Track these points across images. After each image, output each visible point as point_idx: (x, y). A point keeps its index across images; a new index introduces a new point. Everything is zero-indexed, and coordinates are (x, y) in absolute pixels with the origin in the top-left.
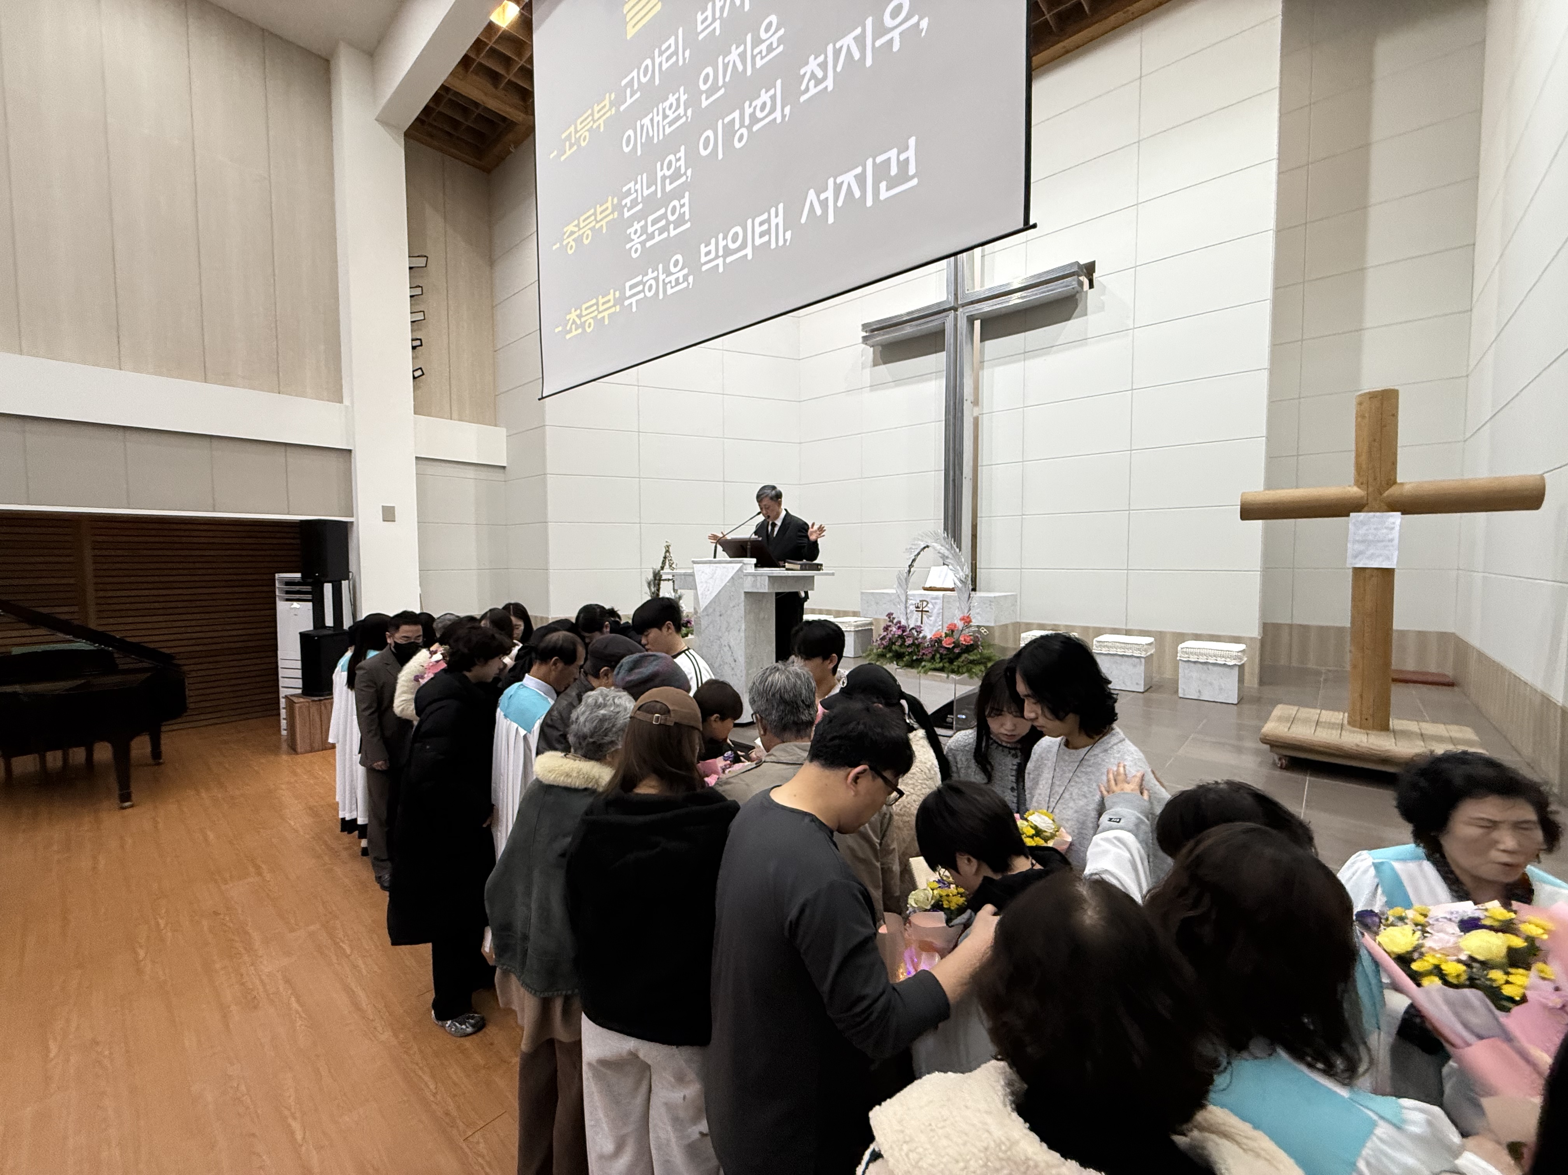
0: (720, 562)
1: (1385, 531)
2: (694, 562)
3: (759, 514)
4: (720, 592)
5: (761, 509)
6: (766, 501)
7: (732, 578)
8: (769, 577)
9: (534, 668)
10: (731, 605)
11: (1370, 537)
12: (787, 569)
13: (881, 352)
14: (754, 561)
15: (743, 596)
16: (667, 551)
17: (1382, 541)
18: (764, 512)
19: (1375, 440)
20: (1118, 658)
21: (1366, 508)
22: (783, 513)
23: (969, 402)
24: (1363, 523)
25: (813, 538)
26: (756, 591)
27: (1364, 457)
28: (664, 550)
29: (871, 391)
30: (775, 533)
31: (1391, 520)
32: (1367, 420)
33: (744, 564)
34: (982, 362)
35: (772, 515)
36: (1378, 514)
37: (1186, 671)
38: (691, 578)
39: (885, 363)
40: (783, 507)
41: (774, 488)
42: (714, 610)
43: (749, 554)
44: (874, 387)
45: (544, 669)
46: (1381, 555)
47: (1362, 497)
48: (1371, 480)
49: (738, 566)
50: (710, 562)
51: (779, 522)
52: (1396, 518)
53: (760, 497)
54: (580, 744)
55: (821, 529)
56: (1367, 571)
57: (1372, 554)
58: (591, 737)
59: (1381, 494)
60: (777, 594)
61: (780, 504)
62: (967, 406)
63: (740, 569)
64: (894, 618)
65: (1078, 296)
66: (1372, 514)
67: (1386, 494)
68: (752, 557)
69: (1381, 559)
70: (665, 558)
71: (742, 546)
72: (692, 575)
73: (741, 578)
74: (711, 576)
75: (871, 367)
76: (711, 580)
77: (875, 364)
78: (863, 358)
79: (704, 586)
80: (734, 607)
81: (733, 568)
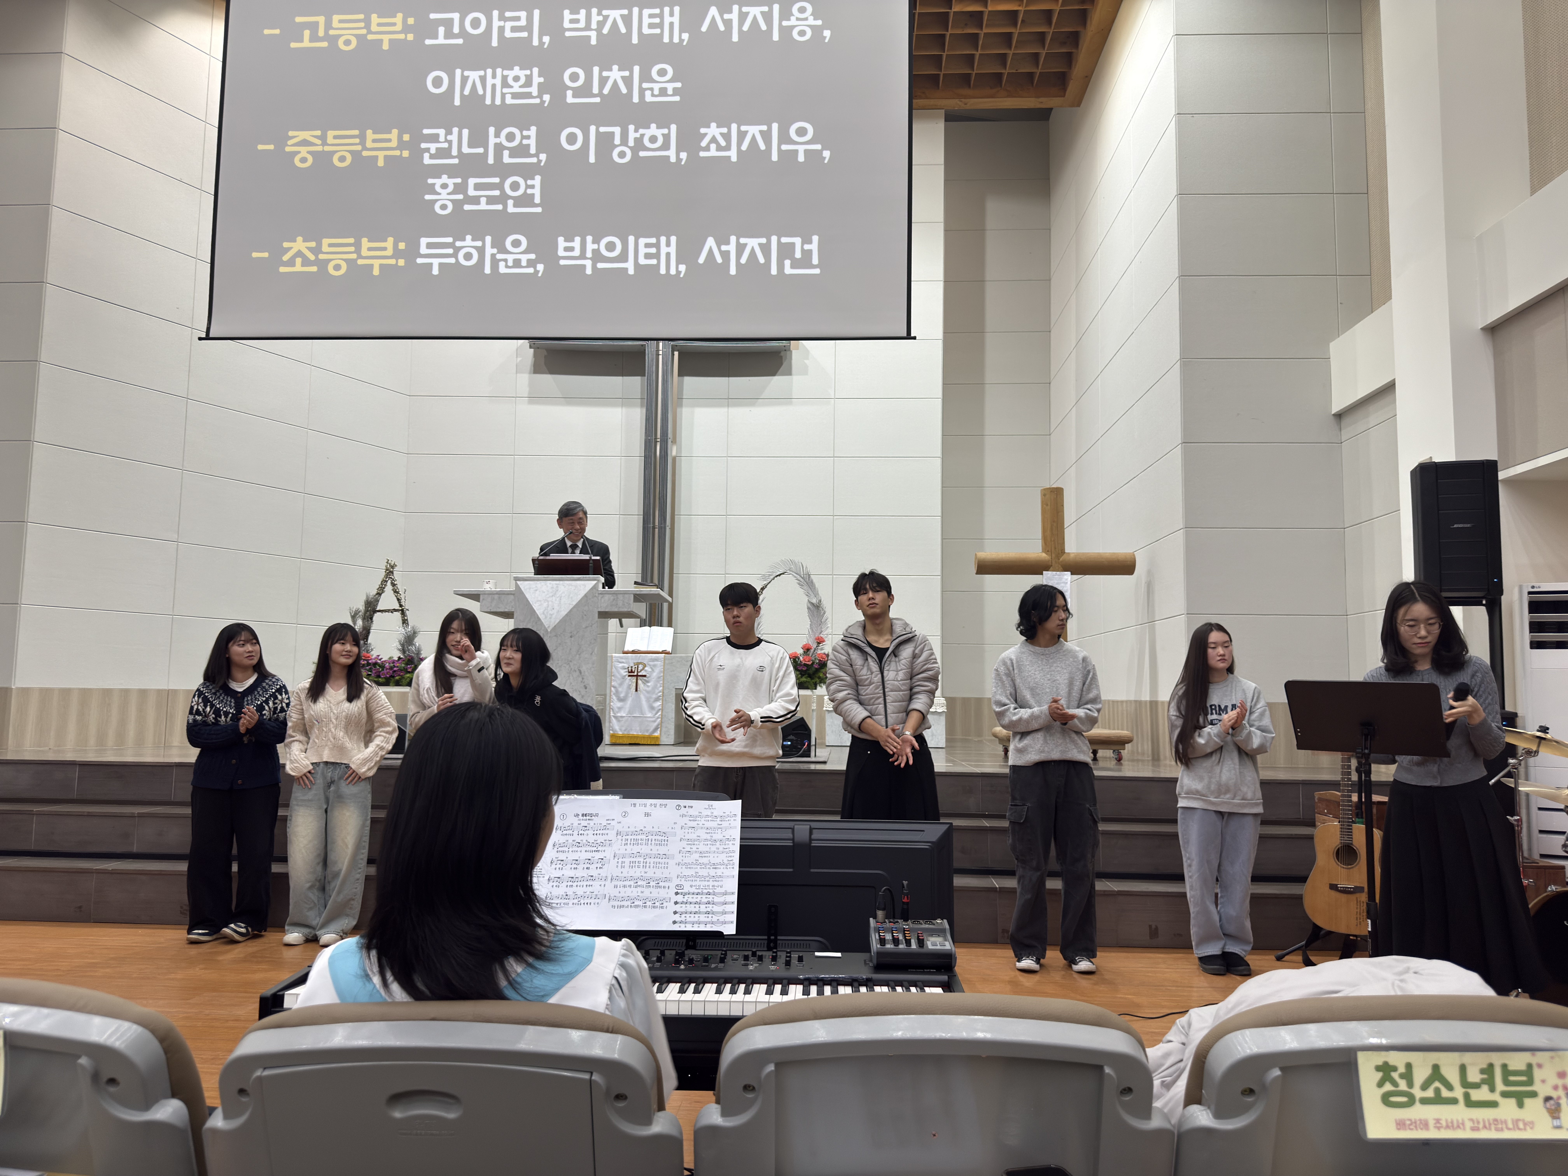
0: (560, 580)
4: (571, 611)
16: (390, 572)
19: (1054, 521)
21: (1052, 568)
23: (671, 440)
27: (1048, 532)
29: (530, 403)
32: (1047, 506)
34: (681, 398)
36: (1058, 573)
39: (552, 371)
42: (564, 631)
44: (534, 398)
47: (1047, 561)
48: (1051, 549)
50: (544, 580)
51: (580, 544)
52: (1068, 576)
59: (1058, 559)
63: (595, 587)
67: (1060, 559)
70: (385, 580)
73: (596, 596)
74: (551, 595)
75: (530, 373)
76: (554, 598)
77: (537, 369)
78: (519, 359)
79: (545, 604)
80: (586, 627)
81: (585, 586)
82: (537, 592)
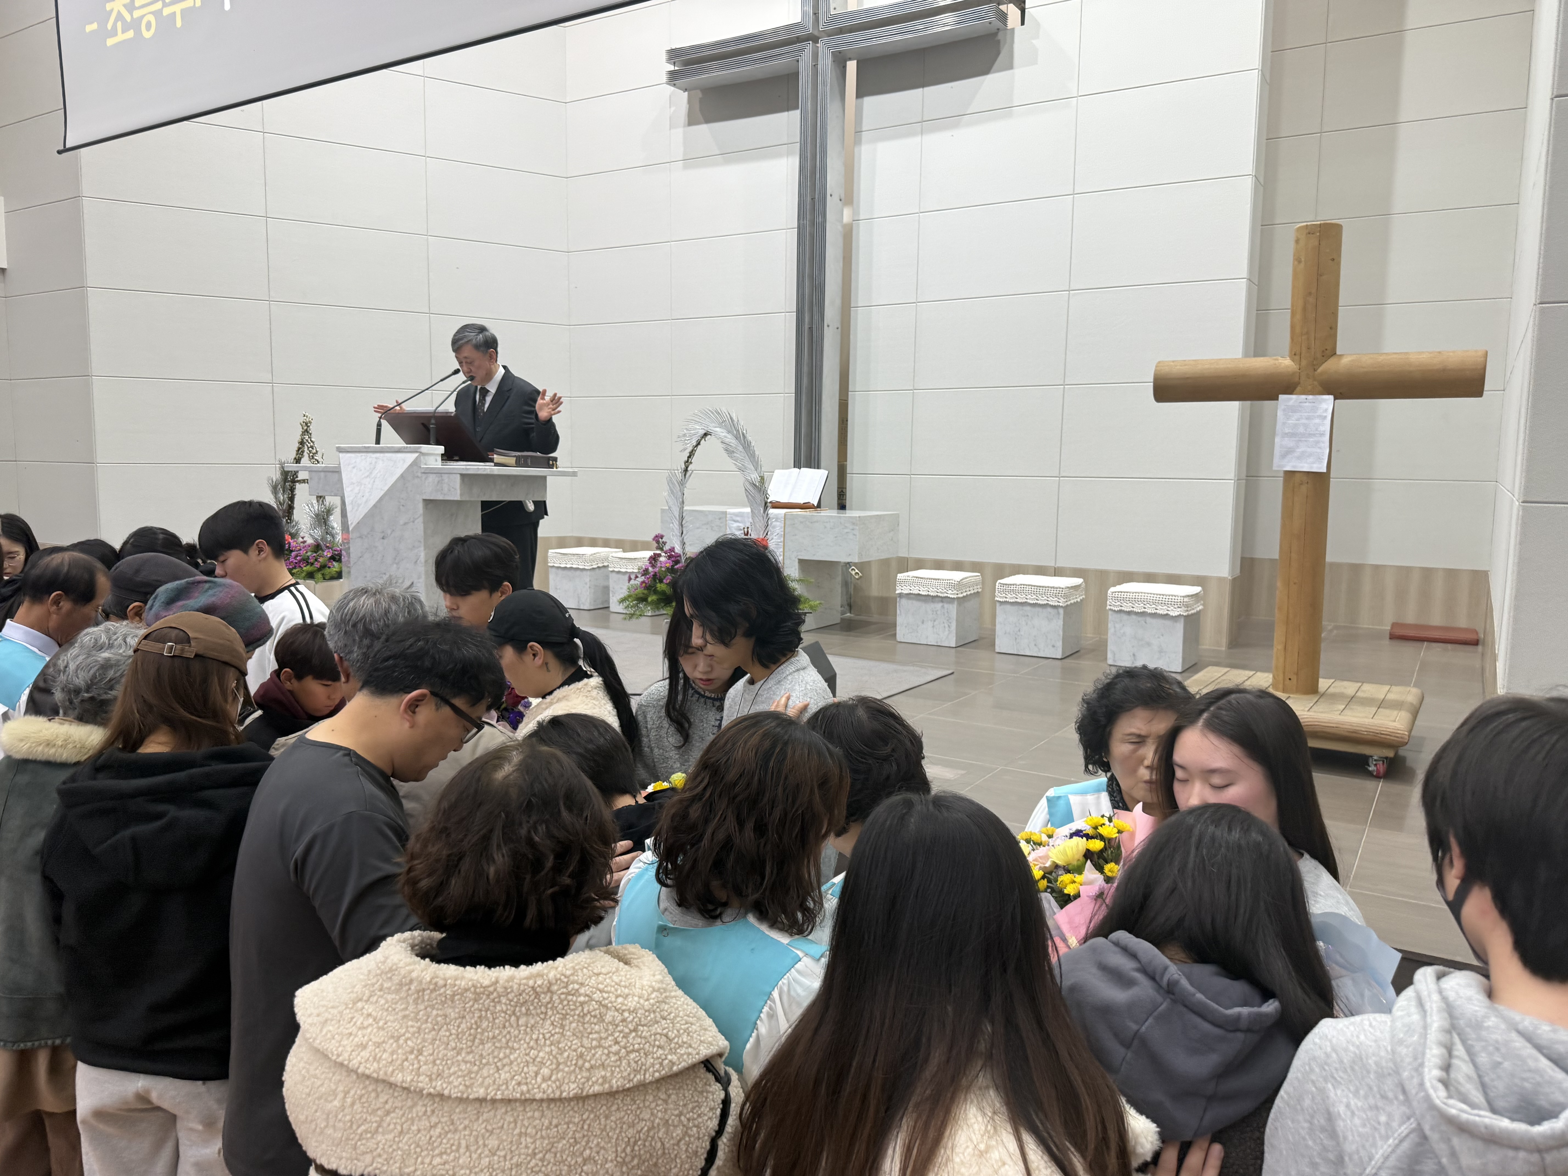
0: (382, 451)
1: (1317, 421)
2: (340, 450)
3: (456, 372)
4: (381, 499)
5: (460, 363)
6: (467, 352)
7: (402, 476)
8: (462, 476)
9: (22, 611)
10: (402, 522)
11: (1301, 430)
12: (497, 465)
13: (701, 101)
14: (441, 449)
15: (421, 506)
16: (306, 432)
17: (1314, 435)
18: (465, 369)
19: (1310, 294)
20: (1028, 608)
21: (1298, 389)
22: (501, 372)
23: (836, 198)
24: (1294, 409)
25: (543, 414)
26: (441, 498)
27: (1298, 316)
28: (300, 431)
29: (686, 167)
30: (487, 406)
31: (1324, 406)
32: (1302, 265)
33: (422, 454)
34: (858, 132)
35: (479, 375)
36: (1311, 397)
37: (1117, 626)
38: (336, 475)
39: (708, 121)
40: (501, 360)
41: (482, 329)
42: (372, 529)
43: (432, 439)
44: (690, 160)
45: (38, 611)
46: (1310, 455)
47: (1294, 373)
48: (1304, 349)
49: (410, 458)
50: (367, 450)
51: (492, 388)
52: (1327, 402)
53: (458, 344)
54: (71, 702)
55: (556, 401)
56: (1297, 475)
57: (1303, 452)
58: (87, 691)
59: (1315, 370)
60: (485, 505)
61: (493, 358)
62: (832, 204)
63: (415, 463)
64: (664, 543)
65: (1000, 36)
66: (1304, 397)
67: (1320, 370)
68: (438, 443)
69: (1311, 460)
70: (302, 443)
71: (423, 424)
72: (337, 471)
73: (418, 477)
74: (367, 474)
75: (684, 126)
76: (368, 479)
77: (692, 121)
78: (673, 109)
79: (356, 490)
80: (405, 524)
81: (404, 461)
82: (355, 470)
